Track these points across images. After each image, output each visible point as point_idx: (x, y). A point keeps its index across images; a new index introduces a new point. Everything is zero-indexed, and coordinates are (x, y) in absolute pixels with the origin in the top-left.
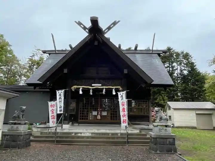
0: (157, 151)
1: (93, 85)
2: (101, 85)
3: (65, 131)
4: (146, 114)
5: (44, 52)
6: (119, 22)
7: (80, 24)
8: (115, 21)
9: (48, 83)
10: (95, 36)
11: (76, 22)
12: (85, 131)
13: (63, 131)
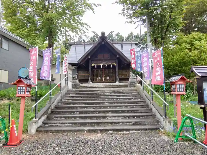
1: (102, 63)
2: (105, 63)
4: (128, 77)
8: (112, 31)
9: (82, 63)
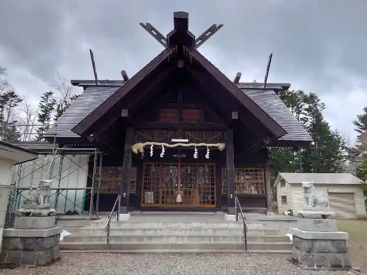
0: (314, 266)
1: (173, 140)
2: (187, 140)
3: (123, 226)
4: (260, 193)
5: (75, 83)
6: (221, 26)
7: (149, 28)
9: (92, 135)
10: (180, 48)
11: (141, 24)
12: (160, 226)
13: (120, 226)
